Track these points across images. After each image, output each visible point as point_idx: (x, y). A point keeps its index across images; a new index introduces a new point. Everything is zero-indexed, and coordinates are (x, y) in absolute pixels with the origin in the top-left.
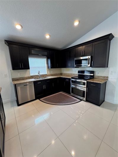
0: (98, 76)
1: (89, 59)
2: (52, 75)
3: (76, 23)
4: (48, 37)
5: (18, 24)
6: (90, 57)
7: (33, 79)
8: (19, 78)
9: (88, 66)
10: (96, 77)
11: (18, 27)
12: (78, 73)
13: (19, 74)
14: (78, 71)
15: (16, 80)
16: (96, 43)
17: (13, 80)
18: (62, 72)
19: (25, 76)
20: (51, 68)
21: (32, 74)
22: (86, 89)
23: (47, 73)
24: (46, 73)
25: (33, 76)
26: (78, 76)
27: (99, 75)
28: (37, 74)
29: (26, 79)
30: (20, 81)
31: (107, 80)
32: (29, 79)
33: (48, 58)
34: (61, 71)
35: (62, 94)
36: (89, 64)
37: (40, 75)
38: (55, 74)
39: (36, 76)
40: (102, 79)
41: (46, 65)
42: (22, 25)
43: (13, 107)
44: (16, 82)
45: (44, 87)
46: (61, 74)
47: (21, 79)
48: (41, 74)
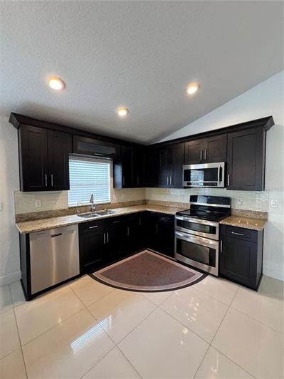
0: (242, 211)
1: (221, 169)
2: (123, 205)
3: (192, 90)
4: (122, 113)
5: (56, 78)
6: (222, 164)
7: (76, 216)
8: (38, 213)
9: (218, 186)
10: (237, 212)
11: (55, 85)
12: (191, 201)
13: (38, 202)
14: (191, 197)
15: (27, 221)
16: (235, 134)
17: (20, 219)
18: (147, 198)
19: (54, 209)
20: (123, 187)
21: (72, 203)
22: (217, 243)
23: (112, 199)
24: (109, 200)
25: (75, 207)
26: (189, 208)
27: (244, 207)
28: (87, 202)
29: (56, 216)
30: (40, 221)
31: (266, 220)
32: (65, 215)
33: (115, 163)
34: (145, 194)
35: (149, 255)
36: (221, 180)
37: (94, 205)
38: (130, 202)
39: (83, 208)
40: (251, 218)
41: (109, 180)
42: (66, 82)
43: (11, 306)
44: (29, 227)
45: (106, 238)
46: (145, 202)
47: (42, 216)
48: (96, 201)
